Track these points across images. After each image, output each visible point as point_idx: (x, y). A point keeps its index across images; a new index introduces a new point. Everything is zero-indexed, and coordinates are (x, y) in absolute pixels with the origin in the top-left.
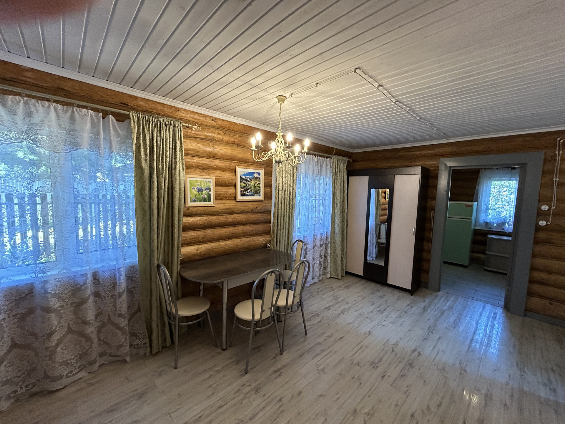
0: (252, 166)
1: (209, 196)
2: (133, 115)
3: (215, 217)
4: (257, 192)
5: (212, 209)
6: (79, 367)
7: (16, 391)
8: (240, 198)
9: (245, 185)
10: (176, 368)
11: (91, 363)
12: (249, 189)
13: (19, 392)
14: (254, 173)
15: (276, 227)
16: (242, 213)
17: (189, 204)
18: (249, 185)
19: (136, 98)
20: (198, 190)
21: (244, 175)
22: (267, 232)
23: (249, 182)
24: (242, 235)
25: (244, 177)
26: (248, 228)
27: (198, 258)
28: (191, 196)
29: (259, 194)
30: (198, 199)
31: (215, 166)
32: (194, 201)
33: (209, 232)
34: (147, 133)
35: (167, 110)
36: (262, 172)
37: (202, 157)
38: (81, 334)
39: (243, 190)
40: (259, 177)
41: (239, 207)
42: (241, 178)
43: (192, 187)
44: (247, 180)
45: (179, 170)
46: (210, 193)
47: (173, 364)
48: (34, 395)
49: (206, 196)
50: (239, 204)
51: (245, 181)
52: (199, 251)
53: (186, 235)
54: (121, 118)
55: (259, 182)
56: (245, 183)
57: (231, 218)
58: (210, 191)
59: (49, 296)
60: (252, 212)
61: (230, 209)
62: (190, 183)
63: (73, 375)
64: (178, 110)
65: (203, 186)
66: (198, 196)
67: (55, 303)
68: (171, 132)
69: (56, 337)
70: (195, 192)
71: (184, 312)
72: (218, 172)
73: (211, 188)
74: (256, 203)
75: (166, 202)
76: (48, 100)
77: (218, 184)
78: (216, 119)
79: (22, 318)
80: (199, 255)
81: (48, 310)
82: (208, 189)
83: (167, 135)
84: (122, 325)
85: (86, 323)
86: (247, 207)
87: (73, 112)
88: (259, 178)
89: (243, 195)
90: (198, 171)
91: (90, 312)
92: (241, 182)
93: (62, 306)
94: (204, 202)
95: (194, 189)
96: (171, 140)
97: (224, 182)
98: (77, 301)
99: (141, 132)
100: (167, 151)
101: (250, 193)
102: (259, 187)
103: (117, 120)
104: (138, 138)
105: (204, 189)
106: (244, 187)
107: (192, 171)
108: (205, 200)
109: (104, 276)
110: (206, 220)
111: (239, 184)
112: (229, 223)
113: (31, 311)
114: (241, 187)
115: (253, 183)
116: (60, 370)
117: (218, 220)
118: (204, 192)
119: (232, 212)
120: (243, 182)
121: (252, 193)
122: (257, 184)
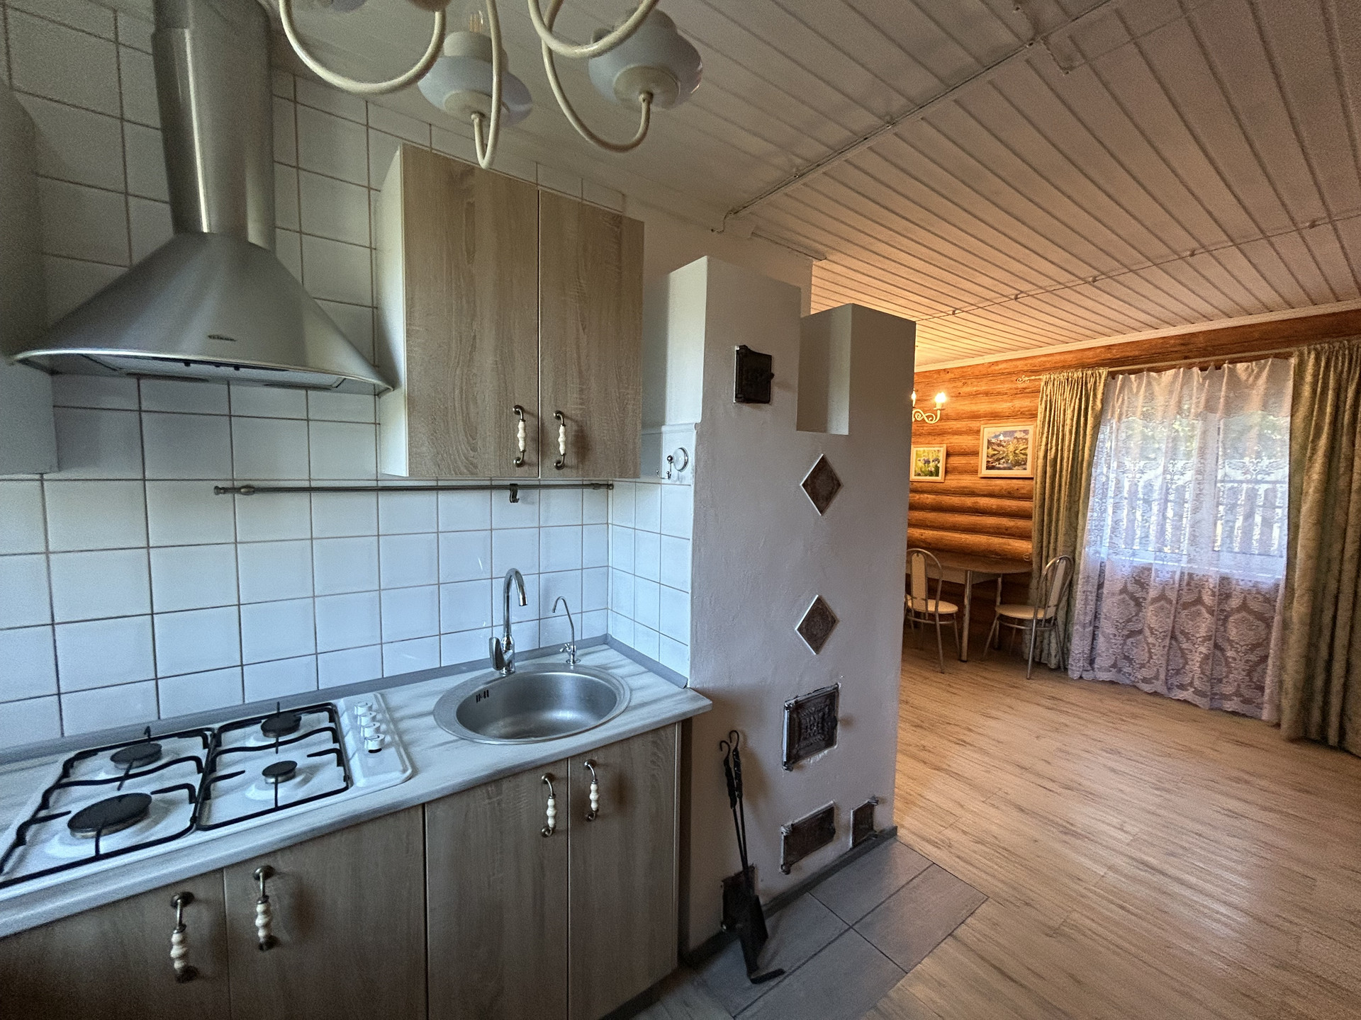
0: (1015, 421)
1: (937, 468)
3: (947, 497)
4: (1020, 464)
5: (941, 486)
8: (985, 472)
9: (996, 452)
12: (1003, 458)
14: (1016, 431)
16: (991, 495)
17: (913, 478)
18: (1004, 452)
20: (924, 462)
21: (994, 437)
23: (1003, 446)
24: (991, 530)
25: (993, 440)
28: (916, 469)
29: (1024, 467)
30: (923, 472)
31: (953, 430)
32: (919, 475)
39: (990, 460)
40: (1026, 437)
41: (982, 485)
42: (989, 442)
43: (918, 459)
44: (999, 445)
46: (938, 465)
49: (933, 469)
50: (984, 481)
51: (995, 447)
55: (1025, 446)
56: (995, 450)
57: (971, 501)
58: (939, 462)
60: (1009, 496)
61: (968, 488)
62: (917, 454)
65: (930, 457)
66: (923, 469)
70: (921, 464)
72: (952, 437)
73: (941, 459)
74: (1020, 482)
77: (948, 455)
80: (925, 541)
82: (937, 460)
86: (999, 487)
88: (1026, 439)
89: (988, 468)
90: (929, 439)
92: (988, 448)
94: (930, 476)
95: (920, 460)
97: (959, 451)
101: (1005, 465)
102: (1026, 455)
105: (931, 460)
106: (994, 455)
108: (931, 474)
110: (936, 500)
111: (984, 452)
112: (970, 508)
114: (987, 456)
115: (1011, 448)
117: (951, 501)
118: (932, 464)
119: (972, 493)
120: (992, 449)
121: (1009, 465)
122: (1021, 450)
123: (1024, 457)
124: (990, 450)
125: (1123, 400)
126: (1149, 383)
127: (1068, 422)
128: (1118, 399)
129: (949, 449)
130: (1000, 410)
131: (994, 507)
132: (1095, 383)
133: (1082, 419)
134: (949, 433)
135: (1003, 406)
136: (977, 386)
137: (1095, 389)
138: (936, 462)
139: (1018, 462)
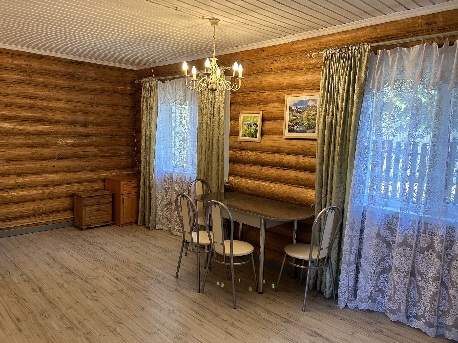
1: (256, 130)
3: (264, 154)
5: (258, 145)
8: (288, 135)
9: (295, 118)
12: (299, 122)
14: (309, 101)
16: (292, 153)
18: (300, 117)
20: (247, 126)
21: (294, 105)
23: (300, 113)
25: (294, 108)
27: (248, 191)
28: (243, 131)
29: (313, 130)
30: (247, 134)
31: (265, 100)
32: (244, 136)
39: (291, 124)
40: (315, 105)
41: (286, 145)
42: (291, 109)
43: (244, 123)
44: (297, 112)
46: (257, 128)
49: (253, 131)
50: (287, 142)
51: (295, 113)
55: (314, 113)
56: (294, 116)
57: (278, 157)
60: (304, 154)
61: (276, 146)
62: (243, 119)
65: (252, 121)
66: (247, 131)
72: (269, 105)
73: (259, 122)
78: (266, 48)
80: (249, 189)
82: (256, 124)
86: (297, 147)
89: (290, 131)
90: (252, 107)
92: (290, 114)
94: (251, 137)
97: (273, 116)
101: (301, 129)
105: (252, 124)
106: (294, 120)
108: (252, 135)
110: (255, 155)
111: (287, 117)
114: (289, 121)
115: (305, 114)
117: (265, 158)
118: (253, 127)
119: (279, 152)
120: (293, 115)
121: (303, 129)
122: (312, 116)
123: (313, 121)
124: (291, 116)
125: (381, 72)
126: (401, 58)
127: (341, 91)
128: (378, 71)
129: (264, 115)
130: (298, 82)
131: (294, 163)
132: (361, 57)
133: (351, 89)
134: (265, 102)
135: (300, 79)
136: (282, 62)
137: (361, 63)
138: (256, 126)
139: (310, 126)
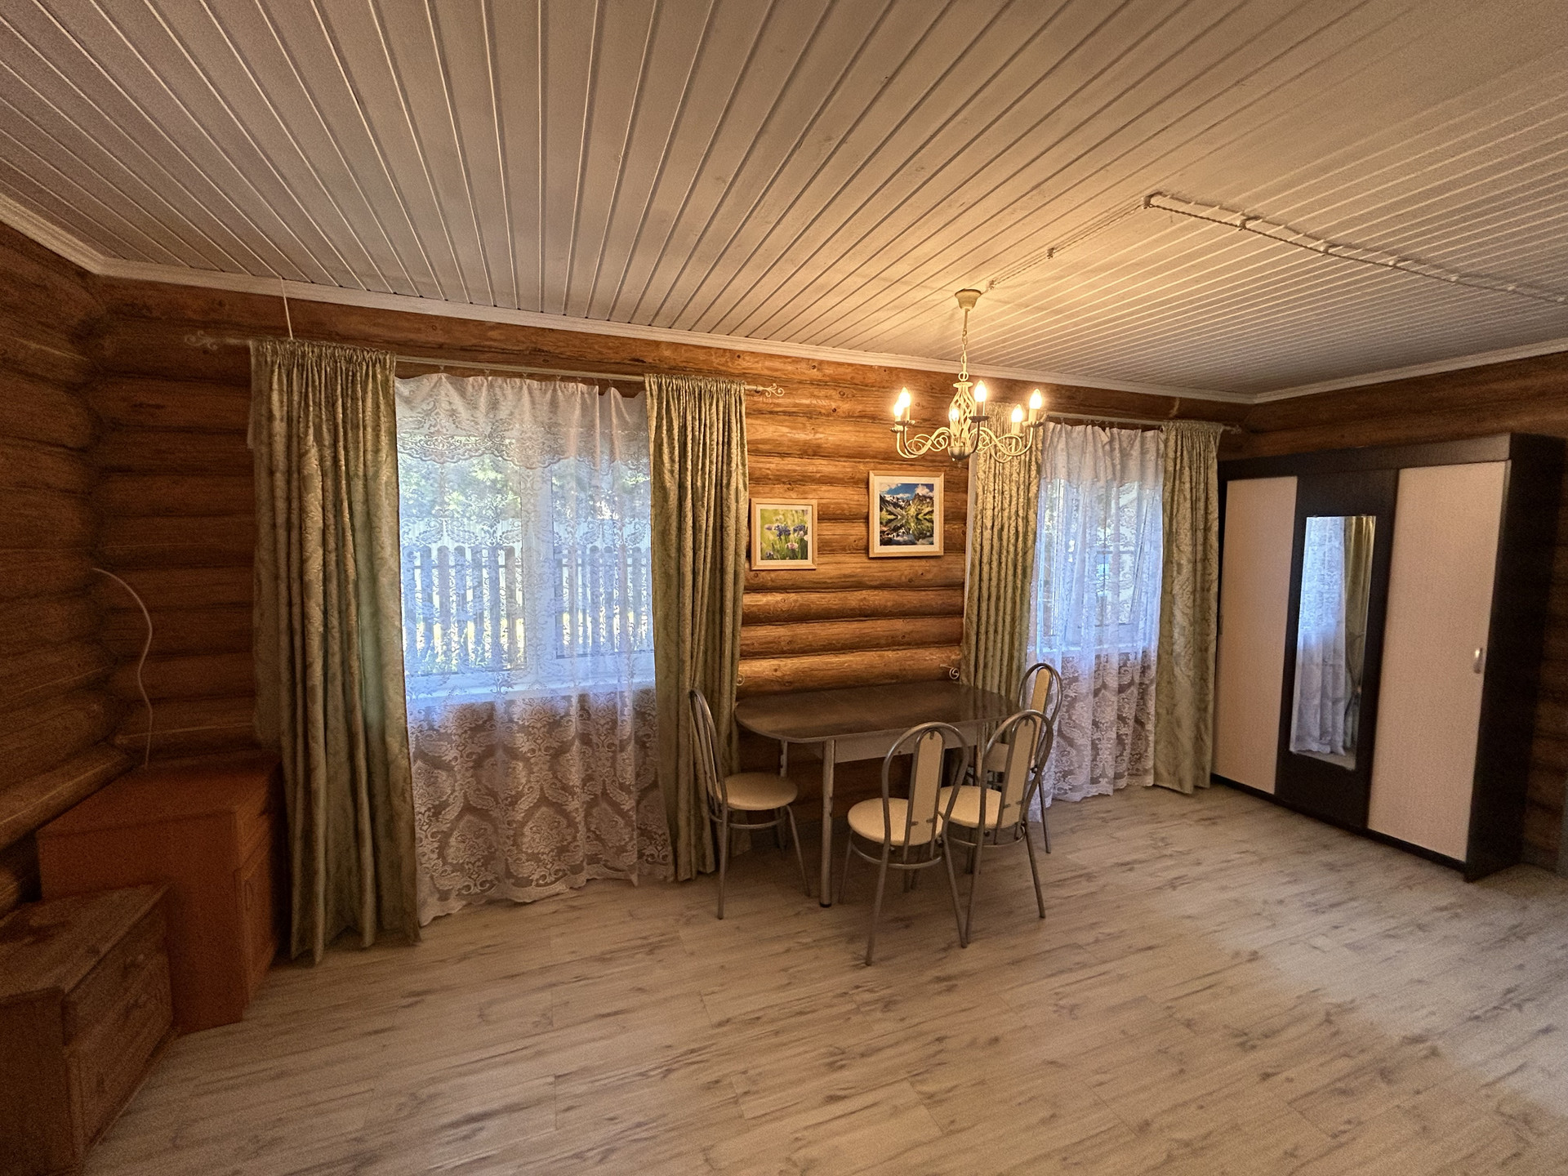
0: (911, 468)
1: (803, 545)
2: (650, 381)
3: (818, 595)
4: (925, 535)
5: (810, 576)
6: (556, 872)
7: (468, 887)
8: (878, 549)
9: (892, 517)
10: (720, 918)
11: (576, 870)
12: (902, 526)
13: (473, 890)
14: (916, 485)
15: (975, 626)
16: (885, 586)
17: (760, 564)
18: (902, 516)
19: (657, 344)
20: (778, 533)
21: (888, 493)
22: (954, 640)
23: (902, 508)
24: (883, 642)
25: (888, 498)
26: (900, 626)
27: (777, 688)
28: (764, 545)
29: (930, 539)
30: (778, 551)
31: (818, 475)
32: (770, 557)
33: (803, 631)
34: (674, 415)
35: (716, 361)
36: (938, 482)
37: (789, 455)
38: (559, 808)
39: (885, 529)
40: (931, 494)
41: (876, 571)
42: (882, 499)
43: (766, 526)
44: (896, 505)
45: (737, 488)
46: (805, 538)
47: (715, 909)
48: (491, 902)
49: (796, 545)
50: (875, 565)
51: (891, 508)
52: (778, 674)
53: (752, 633)
54: (631, 391)
55: (929, 509)
56: (891, 513)
57: (854, 599)
58: (806, 533)
59: (516, 728)
60: (911, 585)
61: (853, 576)
62: (762, 517)
63: (547, 884)
64: (736, 355)
65: (789, 523)
66: (777, 547)
67: (523, 743)
68: (721, 408)
69: (524, 805)
70: (772, 536)
71: (741, 800)
72: (824, 488)
73: (809, 525)
74: (923, 562)
75: (709, 560)
76: (520, 375)
77: (824, 516)
78: (821, 362)
79: (478, 764)
80: (780, 681)
81: (513, 753)
82: (802, 528)
83: (713, 414)
84: (626, 808)
85: (565, 788)
86: (899, 573)
87: (555, 390)
88: (931, 498)
89: (884, 542)
90: (779, 488)
91: (573, 770)
92: (881, 510)
93: (533, 751)
94: (790, 559)
95: (769, 529)
96: (721, 425)
97: (838, 512)
98: (555, 745)
99: (664, 414)
100: (711, 450)
101: (906, 538)
102: (931, 521)
103: (624, 395)
104: (659, 427)
105: (792, 529)
106: (890, 521)
107: (767, 489)
108: (793, 555)
109: (599, 702)
110: (796, 601)
111: (876, 515)
112: (851, 610)
113: (490, 751)
114: (881, 523)
115: (912, 511)
116: (527, 869)
117: (824, 602)
118: (793, 536)
119: (858, 585)
120: (887, 511)
121: (911, 538)
122: (925, 515)
123: (930, 525)
124: (884, 512)
129: (823, 509)
131: (890, 604)
134: (818, 481)
136: (860, 403)
138: (802, 532)
139: (922, 533)
